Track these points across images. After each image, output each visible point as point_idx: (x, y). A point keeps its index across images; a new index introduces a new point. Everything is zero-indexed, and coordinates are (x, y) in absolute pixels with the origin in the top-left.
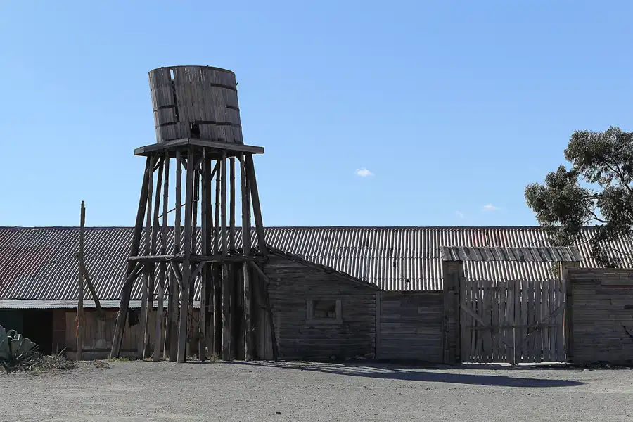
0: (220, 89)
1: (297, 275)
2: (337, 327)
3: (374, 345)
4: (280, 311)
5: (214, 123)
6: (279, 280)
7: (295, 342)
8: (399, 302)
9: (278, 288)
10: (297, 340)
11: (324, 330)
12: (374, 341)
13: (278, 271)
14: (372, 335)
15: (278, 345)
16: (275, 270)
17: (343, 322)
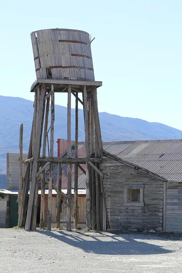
0: (66, 43)
1: (119, 171)
2: (140, 208)
3: (161, 222)
4: (110, 196)
5: (61, 67)
6: (109, 174)
7: (118, 219)
8: (177, 190)
9: (109, 180)
10: (119, 218)
11: (134, 210)
12: (161, 218)
13: (108, 168)
14: (161, 214)
15: (109, 221)
16: (106, 167)
17: (144, 205)
